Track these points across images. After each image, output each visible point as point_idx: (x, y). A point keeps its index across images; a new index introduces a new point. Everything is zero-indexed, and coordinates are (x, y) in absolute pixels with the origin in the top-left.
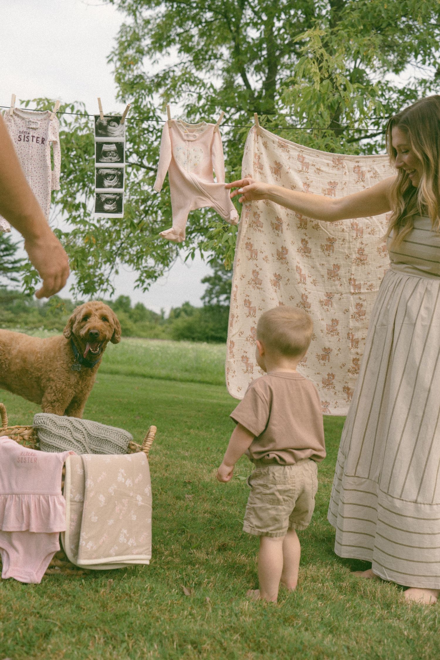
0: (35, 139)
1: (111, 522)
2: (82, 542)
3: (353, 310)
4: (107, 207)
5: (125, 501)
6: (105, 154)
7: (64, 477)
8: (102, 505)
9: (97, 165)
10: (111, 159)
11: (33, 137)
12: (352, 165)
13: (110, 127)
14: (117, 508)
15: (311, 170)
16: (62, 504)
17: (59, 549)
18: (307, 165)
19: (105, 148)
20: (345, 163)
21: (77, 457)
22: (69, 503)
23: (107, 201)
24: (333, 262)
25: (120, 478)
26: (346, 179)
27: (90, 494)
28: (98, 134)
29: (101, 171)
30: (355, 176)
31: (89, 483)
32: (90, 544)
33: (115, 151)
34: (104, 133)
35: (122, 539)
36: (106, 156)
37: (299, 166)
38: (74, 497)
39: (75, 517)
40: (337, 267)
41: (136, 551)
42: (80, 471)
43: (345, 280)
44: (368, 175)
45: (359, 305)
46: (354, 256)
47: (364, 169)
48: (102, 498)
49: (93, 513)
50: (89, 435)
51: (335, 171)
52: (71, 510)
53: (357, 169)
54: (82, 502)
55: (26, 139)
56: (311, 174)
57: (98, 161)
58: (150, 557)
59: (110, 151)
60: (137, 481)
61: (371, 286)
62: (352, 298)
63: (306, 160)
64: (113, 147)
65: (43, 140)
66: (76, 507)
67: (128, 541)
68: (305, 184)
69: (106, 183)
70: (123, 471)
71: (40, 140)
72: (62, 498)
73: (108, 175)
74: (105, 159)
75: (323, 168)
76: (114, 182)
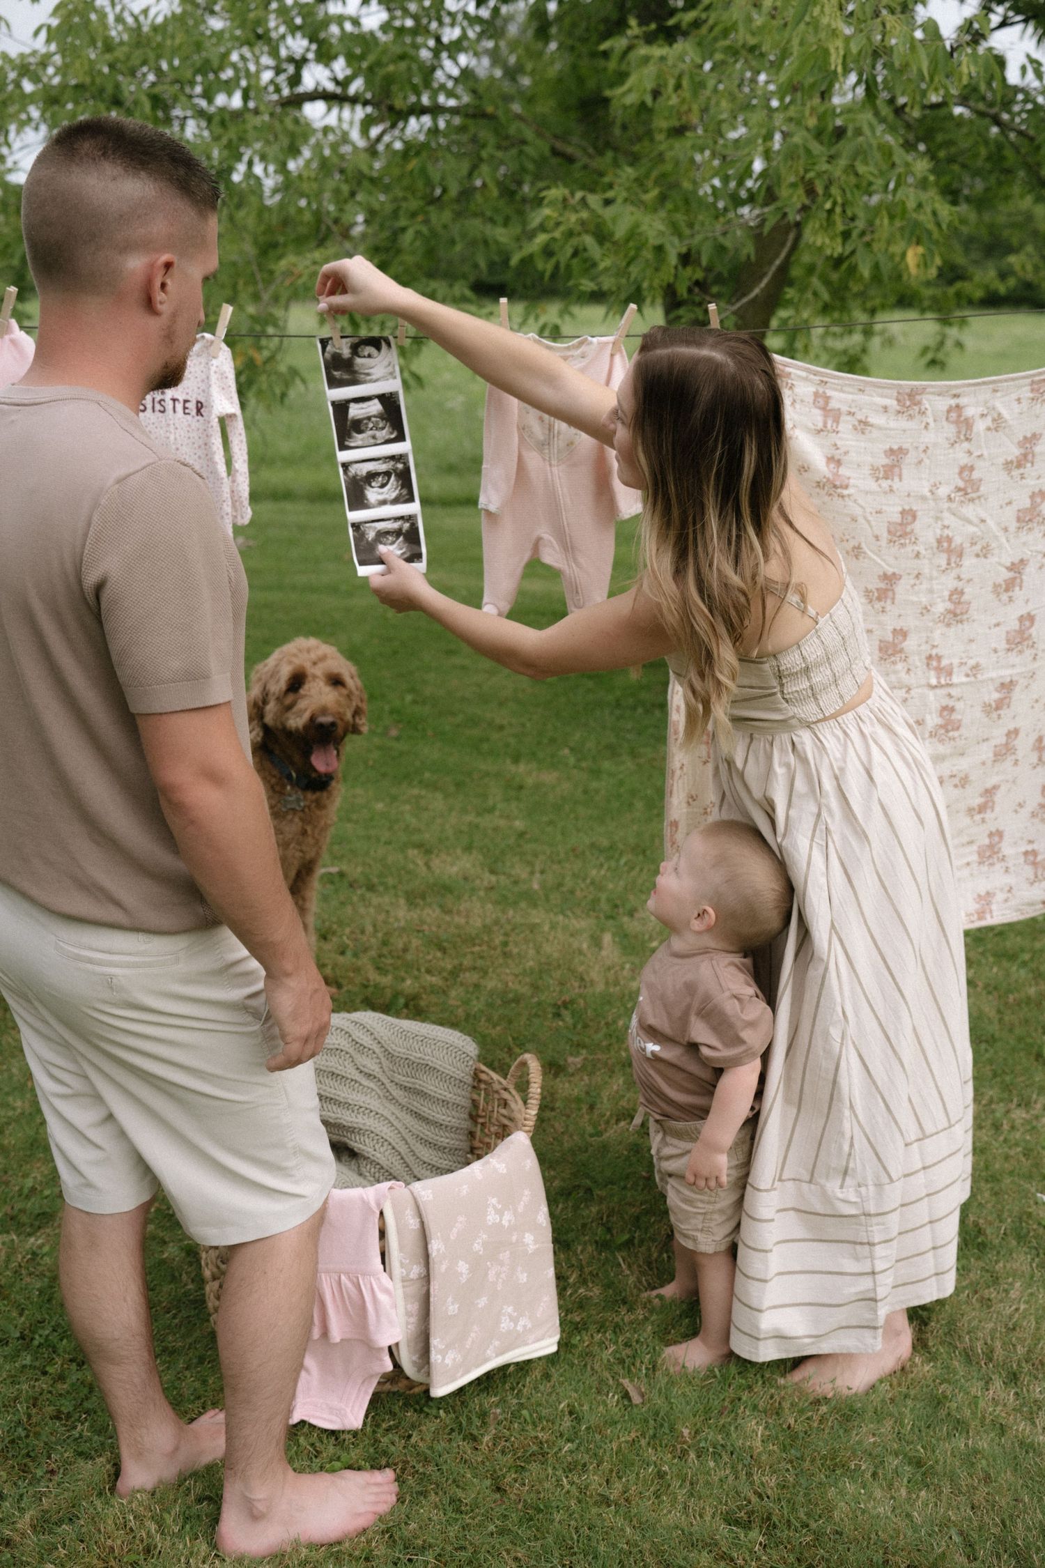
0: (179, 407)
1: (482, 1302)
2: (435, 1356)
3: (933, 720)
5: (505, 1253)
6: (358, 426)
7: (382, 1234)
8: (464, 1280)
9: (343, 456)
10: (374, 437)
11: (174, 400)
12: (943, 404)
13: (358, 361)
14: (491, 1276)
15: (846, 425)
16: (386, 1291)
17: (389, 1366)
18: (836, 416)
19: (355, 411)
20: (928, 402)
21: (404, 1193)
22: (399, 1285)
23: (381, 535)
24: (891, 622)
26: (929, 438)
27: (440, 1268)
28: (334, 383)
29: (353, 470)
30: (950, 430)
31: (435, 1247)
32: (452, 1358)
33: (381, 416)
34: (346, 377)
35: (505, 1323)
36: (360, 432)
37: (817, 417)
38: (408, 1274)
39: (415, 1307)
40: (902, 633)
41: (532, 1335)
42: (413, 1223)
43: (917, 661)
44: (980, 426)
45: (947, 710)
46: (941, 607)
47: (970, 412)
48: (463, 1267)
49: (450, 1299)
50: (389, 1055)
51: (903, 423)
52: (406, 1296)
53: (956, 415)
54: (427, 1278)
55: (158, 407)
56: (846, 436)
57: (343, 447)
58: (557, 1337)
59: (369, 418)
60: (520, 1209)
61: (976, 667)
62: (931, 695)
63: (833, 404)
64: (375, 407)
65: (200, 407)
66: (415, 1289)
67: (516, 1325)
68: (830, 459)
70: (494, 1201)
71: (192, 406)
72: (384, 1277)
74: (358, 439)
75: (877, 419)
76: (391, 490)
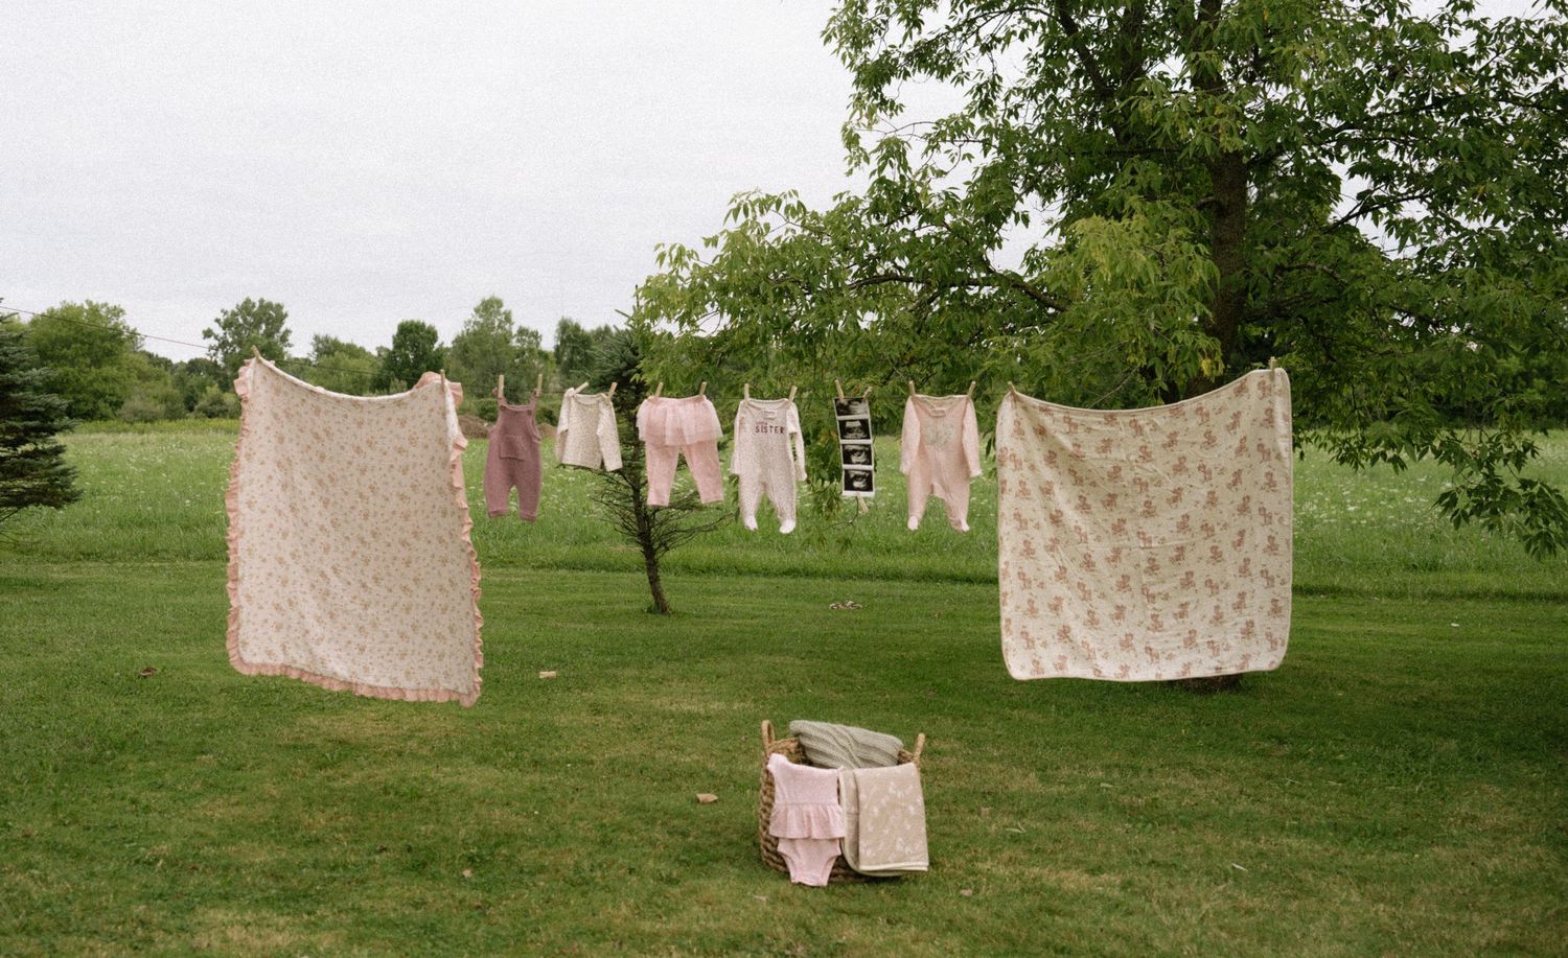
0: (773, 430)
2: (862, 851)
3: (1144, 565)
4: (856, 484)
5: (898, 811)
6: (850, 430)
7: (839, 791)
8: (876, 816)
9: (842, 442)
10: (856, 436)
11: (771, 427)
12: (1127, 420)
14: (891, 819)
15: (1080, 430)
16: (839, 813)
17: (839, 853)
18: (1076, 426)
19: (848, 425)
20: (1119, 418)
21: (849, 772)
22: (845, 812)
23: (856, 478)
25: (891, 790)
26: (1122, 434)
27: (864, 807)
28: (840, 413)
29: (846, 448)
30: (1132, 431)
31: (862, 796)
32: (869, 853)
33: (860, 428)
34: (845, 412)
35: (899, 847)
36: (850, 433)
37: (1067, 427)
38: (850, 808)
39: (853, 827)
41: (913, 858)
42: (853, 786)
44: (1147, 429)
46: (1140, 509)
47: (1141, 422)
48: (876, 810)
49: (869, 824)
51: (1108, 428)
52: (848, 822)
53: (1134, 424)
54: (858, 814)
56: (1081, 435)
57: (843, 438)
58: (927, 864)
59: (854, 428)
60: (907, 792)
62: (1142, 552)
63: (1073, 421)
64: (858, 424)
65: (782, 430)
66: (853, 818)
67: (904, 849)
68: (1074, 445)
69: (854, 459)
70: (893, 784)
71: (779, 430)
72: (839, 807)
73: (854, 451)
74: (850, 435)
75: (1094, 427)
76: (862, 458)
